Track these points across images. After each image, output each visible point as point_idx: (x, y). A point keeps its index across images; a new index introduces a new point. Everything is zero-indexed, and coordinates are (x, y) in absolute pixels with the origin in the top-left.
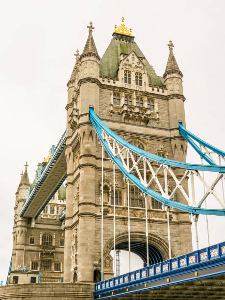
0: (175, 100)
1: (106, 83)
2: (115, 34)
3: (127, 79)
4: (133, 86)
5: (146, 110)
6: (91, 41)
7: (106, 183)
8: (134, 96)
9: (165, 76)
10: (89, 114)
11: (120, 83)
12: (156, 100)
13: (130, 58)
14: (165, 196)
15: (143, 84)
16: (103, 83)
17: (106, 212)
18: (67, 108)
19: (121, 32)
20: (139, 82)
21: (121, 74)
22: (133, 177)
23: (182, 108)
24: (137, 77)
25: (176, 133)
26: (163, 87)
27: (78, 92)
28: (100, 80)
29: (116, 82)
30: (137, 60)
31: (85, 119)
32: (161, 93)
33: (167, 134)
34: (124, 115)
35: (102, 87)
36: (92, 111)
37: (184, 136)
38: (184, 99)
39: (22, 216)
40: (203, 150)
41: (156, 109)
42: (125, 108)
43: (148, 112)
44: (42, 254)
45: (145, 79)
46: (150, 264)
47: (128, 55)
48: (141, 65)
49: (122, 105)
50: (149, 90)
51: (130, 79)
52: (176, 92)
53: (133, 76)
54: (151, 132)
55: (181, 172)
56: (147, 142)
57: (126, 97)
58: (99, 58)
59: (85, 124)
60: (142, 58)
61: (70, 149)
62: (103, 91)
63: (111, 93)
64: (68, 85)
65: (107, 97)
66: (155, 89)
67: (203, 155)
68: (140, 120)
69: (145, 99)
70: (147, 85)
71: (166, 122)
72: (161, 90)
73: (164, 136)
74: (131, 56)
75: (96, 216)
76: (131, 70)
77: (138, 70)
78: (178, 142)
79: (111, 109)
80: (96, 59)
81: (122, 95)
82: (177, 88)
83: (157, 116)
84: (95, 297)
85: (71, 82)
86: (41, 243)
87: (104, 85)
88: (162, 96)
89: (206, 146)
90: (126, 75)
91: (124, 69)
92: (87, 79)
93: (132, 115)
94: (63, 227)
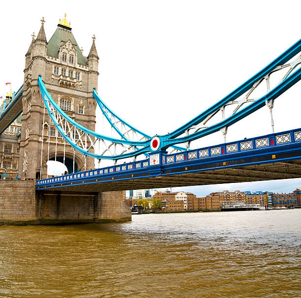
0: (93, 74)
1: (50, 59)
2: (59, 25)
3: (64, 58)
4: (67, 63)
5: (73, 79)
6: (42, 30)
7: (46, 123)
8: (67, 70)
9: (88, 58)
10: (38, 80)
11: (58, 61)
12: (81, 73)
13: (67, 44)
15: (74, 62)
16: (48, 60)
17: (45, 140)
18: (24, 71)
19: (63, 24)
20: (72, 61)
21: (61, 54)
22: (59, 127)
23: (97, 79)
24: (70, 57)
25: (91, 95)
26: (87, 64)
27: (32, 63)
28: (46, 57)
29: (57, 59)
30: (71, 46)
31: (35, 83)
32: (84, 69)
33: (86, 95)
34: (60, 82)
36: (40, 78)
37: (95, 97)
38: (98, 74)
40: (105, 110)
41: (80, 79)
42: (61, 77)
43: (75, 81)
44: (4, 158)
45: (76, 59)
47: (66, 42)
48: (74, 49)
49: (59, 75)
50: (77, 66)
51: (66, 58)
52: (94, 69)
53: (68, 57)
54: (76, 93)
55: (92, 119)
56: (73, 99)
57: (62, 70)
58: (47, 43)
59: (35, 85)
60: (75, 45)
61: (25, 99)
62: (48, 65)
63: (53, 66)
64: (26, 56)
65: (51, 69)
66: (81, 66)
67: (104, 113)
68: (70, 85)
69: (74, 72)
70: (76, 63)
71: (86, 88)
72: (85, 67)
73: (83, 96)
74: (68, 43)
75: (39, 142)
76: (67, 52)
77: (72, 52)
78: (92, 101)
79: (53, 77)
80: (45, 44)
81: (60, 68)
82: (94, 66)
83: (81, 83)
84: (36, 188)
85: (28, 54)
86: (3, 151)
87: (48, 61)
88: (85, 71)
89: (106, 107)
90: (63, 55)
91: (63, 51)
92: (38, 57)
93: (64, 82)
94: (19, 141)
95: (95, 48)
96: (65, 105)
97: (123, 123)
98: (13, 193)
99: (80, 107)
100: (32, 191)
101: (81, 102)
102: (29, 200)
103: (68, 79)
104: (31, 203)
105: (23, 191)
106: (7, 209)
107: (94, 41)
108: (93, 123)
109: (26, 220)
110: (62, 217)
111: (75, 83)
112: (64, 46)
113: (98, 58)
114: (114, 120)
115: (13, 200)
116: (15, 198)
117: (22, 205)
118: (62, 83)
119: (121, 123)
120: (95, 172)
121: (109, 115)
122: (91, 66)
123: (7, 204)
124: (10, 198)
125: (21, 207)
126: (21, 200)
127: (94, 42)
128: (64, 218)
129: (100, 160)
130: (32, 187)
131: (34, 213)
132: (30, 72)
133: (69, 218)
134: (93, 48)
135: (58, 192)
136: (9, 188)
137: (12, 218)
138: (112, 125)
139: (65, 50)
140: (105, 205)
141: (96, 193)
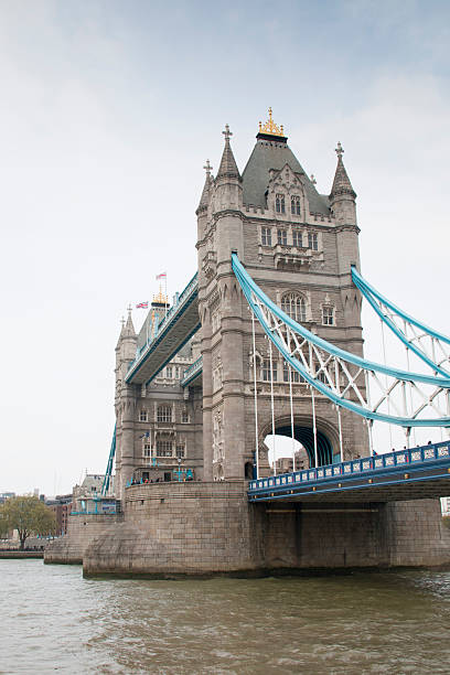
0: (345, 233)
1: (250, 214)
2: (260, 136)
3: (280, 207)
4: (288, 216)
5: (305, 250)
6: (228, 155)
7: (257, 353)
8: (290, 231)
9: (331, 197)
10: (231, 262)
11: (268, 215)
12: (320, 235)
13: (283, 174)
14: (336, 392)
15: (302, 212)
16: (247, 215)
18: (198, 246)
19: (268, 132)
20: (296, 209)
21: (272, 199)
23: (356, 243)
24: (293, 202)
25: (346, 281)
26: (330, 213)
27: (213, 227)
28: (243, 210)
29: (266, 211)
30: (292, 177)
31: (226, 269)
32: (326, 224)
33: (335, 282)
34: (277, 260)
35: (247, 220)
36: (234, 256)
38: (357, 230)
39: (127, 382)
40: (384, 311)
41: (320, 248)
42: (279, 249)
43: (309, 253)
44: (158, 434)
45: (304, 204)
46: (319, 465)
47: (280, 171)
48: (298, 183)
49: (273, 245)
50: (311, 220)
51: (283, 206)
52: (348, 222)
53: (288, 202)
54: (313, 280)
55: (354, 333)
56: (308, 294)
57: (279, 233)
58: (241, 180)
59: (226, 275)
60: (300, 174)
61: (206, 305)
62: (248, 227)
63: (259, 228)
64: (197, 214)
65: (254, 234)
66: (319, 218)
67: (383, 318)
68: (299, 265)
69: (305, 234)
70: (308, 213)
71: (333, 265)
72: (326, 219)
73: (330, 285)
74: (284, 172)
75: (245, 396)
76: (285, 193)
77: (295, 191)
78: (349, 293)
79: (260, 250)
80: (237, 182)
81: (274, 230)
82: (349, 215)
83: (321, 257)
84: (250, 497)
85: (202, 210)
86: (156, 419)
87: (248, 218)
88: (327, 228)
89: (387, 305)
90: (278, 200)
91: (276, 192)
92: (227, 212)
93: (287, 258)
94: (186, 395)
95: (344, 172)
96: (293, 309)
97: (436, 337)
98: (201, 510)
99: (325, 310)
100: (240, 504)
101: (327, 299)
102: (236, 525)
103: (294, 251)
104: (240, 530)
105: (222, 505)
106: (191, 546)
107: (340, 157)
108: (358, 344)
109: (234, 569)
111: (308, 257)
112: (277, 181)
113: (354, 196)
114: (411, 333)
115: (204, 525)
116: (206, 520)
117: (222, 535)
118: (282, 262)
119: (429, 337)
120: (398, 457)
121: (399, 322)
122: (340, 215)
123: (192, 534)
124: (197, 521)
125: (220, 541)
126: (219, 525)
127: (340, 161)
128: (312, 562)
129: (409, 428)
130: (241, 496)
131: (247, 553)
132: (209, 246)
133: (325, 564)
134: (341, 174)
135: (296, 505)
136: (193, 500)
137: (203, 564)
138: (409, 345)
139: (280, 189)
140: (403, 533)
141: (379, 505)
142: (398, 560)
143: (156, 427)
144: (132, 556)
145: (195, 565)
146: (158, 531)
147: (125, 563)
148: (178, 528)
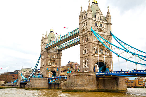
3: (98, 18)
4: (100, 20)
7: (95, 47)
8: (100, 23)
9: (106, 17)
11: (96, 20)
12: (105, 25)
17: (94, 55)
19: (94, 2)
21: (97, 17)
25: (110, 34)
30: (100, 12)
31: (90, 30)
33: (107, 34)
37: (112, 35)
38: (111, 24)
41: (105, 27)
42: (99, 27)
43: (104, 28)
45: (102, 18)
47: (98, 11)
49: (97, 26)
50: (103, 21)
53: (100, 18)
54: (104, 34)
59: (90, 31)
61: (81, 36)
62: (93, 22)
63: (95, 22)
66: (105, 21)
67: (119, 43)
69: (102, 24)
70: (103, 20)
71: (107, 31)
73: (106, 35)
76: (99, 16)
77: (101, 15)
78: (110, 37)
79: (95, 27)
81: (97, 23)
83: (105, 29)
84: (96, 76)
85: (80, 16)
87: (93, 20)
88: (106, 23)
89: (120, 40)
92: (90, 19)
93: (100, 29)
94: (58, 52)
98: (88, 78)
100: (95, 77)
101: (106, 38)
103: (101, 28)
104: (95, 82)
105: (92, 77)
106: (86, 85)
107: (108, 9)
109: (94, 90)
110: (106, 88)
111: (103, 29)
112: (98, 13)
118: (99, 30)
121: (123, 44)
122: (109, 21)
123: (86, 83)
124: (87, 80)
125: (91, 84)
126: (91, 81)
127: (108, 10)
128: (106, 89)
130: (95, 75)
131: (96, 86)
133: (108, 89)
134: (108, 13)
136: (86, 76)
137: (88, 89)
138: (125, 49)
139: (98, 15)
140: (120, 84)
141: (116, 78)
142: (120, 89)
143: (51, 59)
144: (74, 87)
145: (87, 89)
146: (79, 82)
147: (73, 88)
148: (83, 81)
